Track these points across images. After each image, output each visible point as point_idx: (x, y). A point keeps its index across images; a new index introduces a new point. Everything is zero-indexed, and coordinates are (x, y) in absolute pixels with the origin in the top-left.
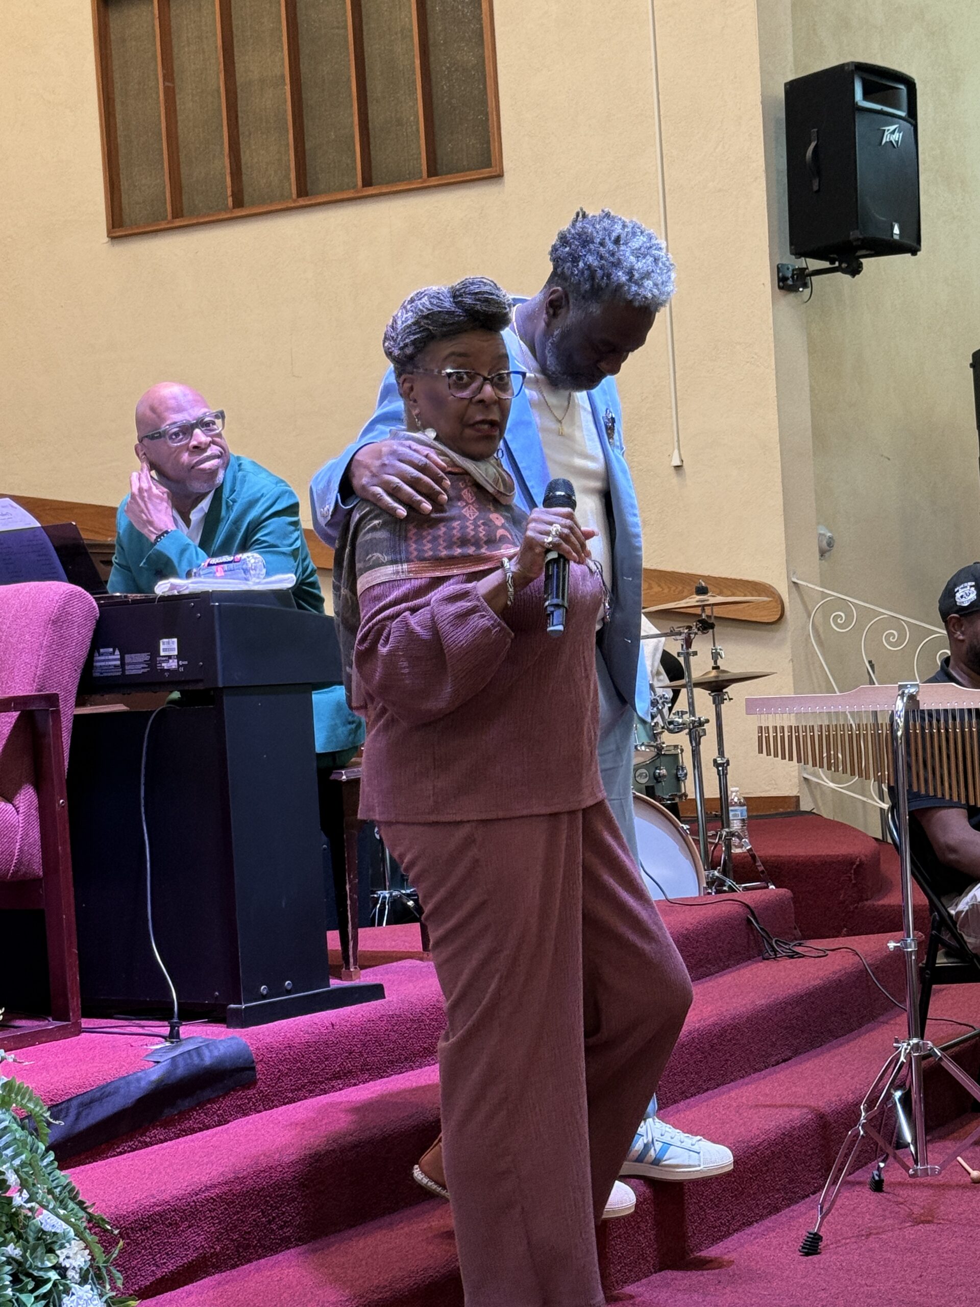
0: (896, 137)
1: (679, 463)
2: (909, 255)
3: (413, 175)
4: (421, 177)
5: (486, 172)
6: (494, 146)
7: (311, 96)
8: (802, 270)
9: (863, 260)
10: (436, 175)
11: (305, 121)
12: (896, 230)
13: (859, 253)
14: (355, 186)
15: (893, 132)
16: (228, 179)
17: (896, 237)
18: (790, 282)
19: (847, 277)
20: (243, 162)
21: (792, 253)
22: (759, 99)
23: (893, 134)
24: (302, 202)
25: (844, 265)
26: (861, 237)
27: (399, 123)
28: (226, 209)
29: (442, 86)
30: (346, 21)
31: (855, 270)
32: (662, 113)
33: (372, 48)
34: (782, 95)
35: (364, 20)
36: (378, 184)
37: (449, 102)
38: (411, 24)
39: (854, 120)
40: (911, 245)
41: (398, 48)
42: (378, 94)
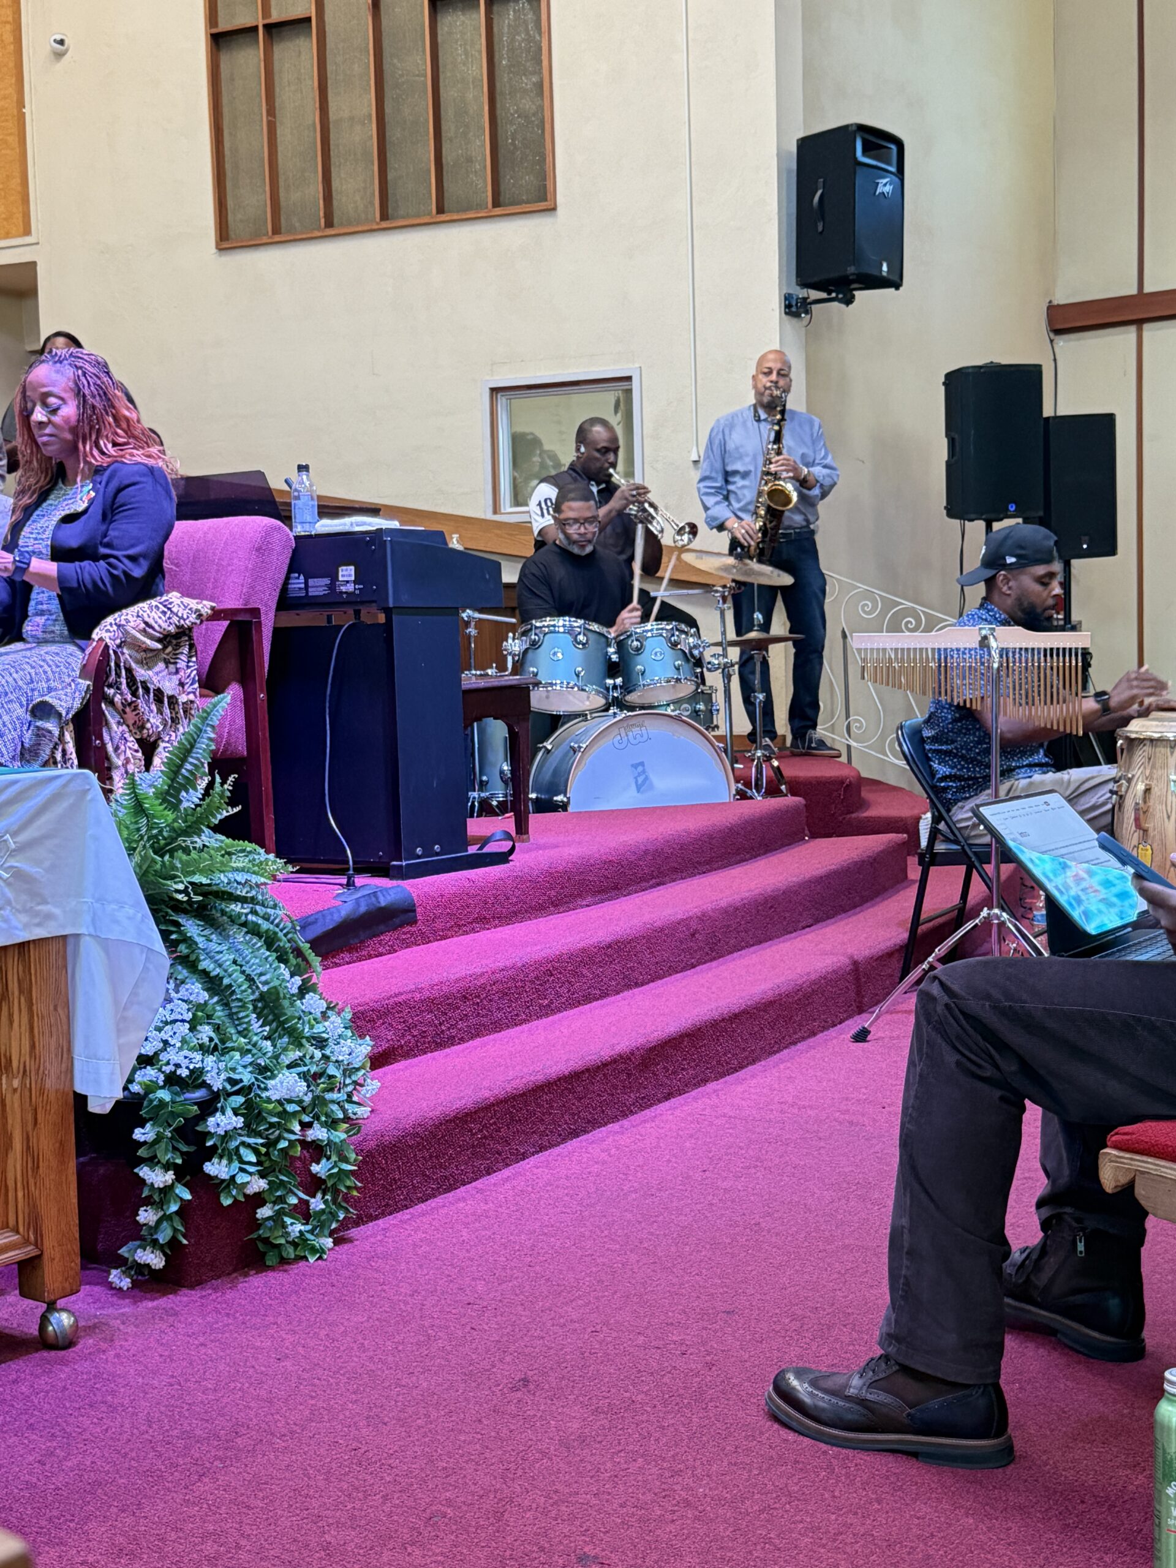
0: (888, 189)
1: (696, 458)
2: (892, 290)
3: (480, 206)
4: (487, 208)
5: (542, 205)
6: (548, 183)
7: (394, 134)
8: (805, 299)
9: (856, 293)
10: (499, 206)
11: (388, 155)
12: (885, 268)
13: (853, 286)
14: (430, 213)
15: (885, 185)
16: (321, 202)
17: (884, 274)
18: (794, 309)
19: (843, 306)
20: (334, 189)
21: (798, 284)
22: (775, 152)
23: (885, 186)
24: (384, 224)
25: (840, 296)
26: (856, 273)
27: (470, 160)
28: (319, 229)
29: (508, 130)
30: (425, 70)
31: (849, 301)
32: (693, 160)
33: (448, 94)
34: (794, 149)
35: (441, 70)
36: (450, 212)
37: (513, 143)
38: (482, 75)
39: (855, 173)
40: (894, 282)
41: (470, 96)
42: (452, 134)
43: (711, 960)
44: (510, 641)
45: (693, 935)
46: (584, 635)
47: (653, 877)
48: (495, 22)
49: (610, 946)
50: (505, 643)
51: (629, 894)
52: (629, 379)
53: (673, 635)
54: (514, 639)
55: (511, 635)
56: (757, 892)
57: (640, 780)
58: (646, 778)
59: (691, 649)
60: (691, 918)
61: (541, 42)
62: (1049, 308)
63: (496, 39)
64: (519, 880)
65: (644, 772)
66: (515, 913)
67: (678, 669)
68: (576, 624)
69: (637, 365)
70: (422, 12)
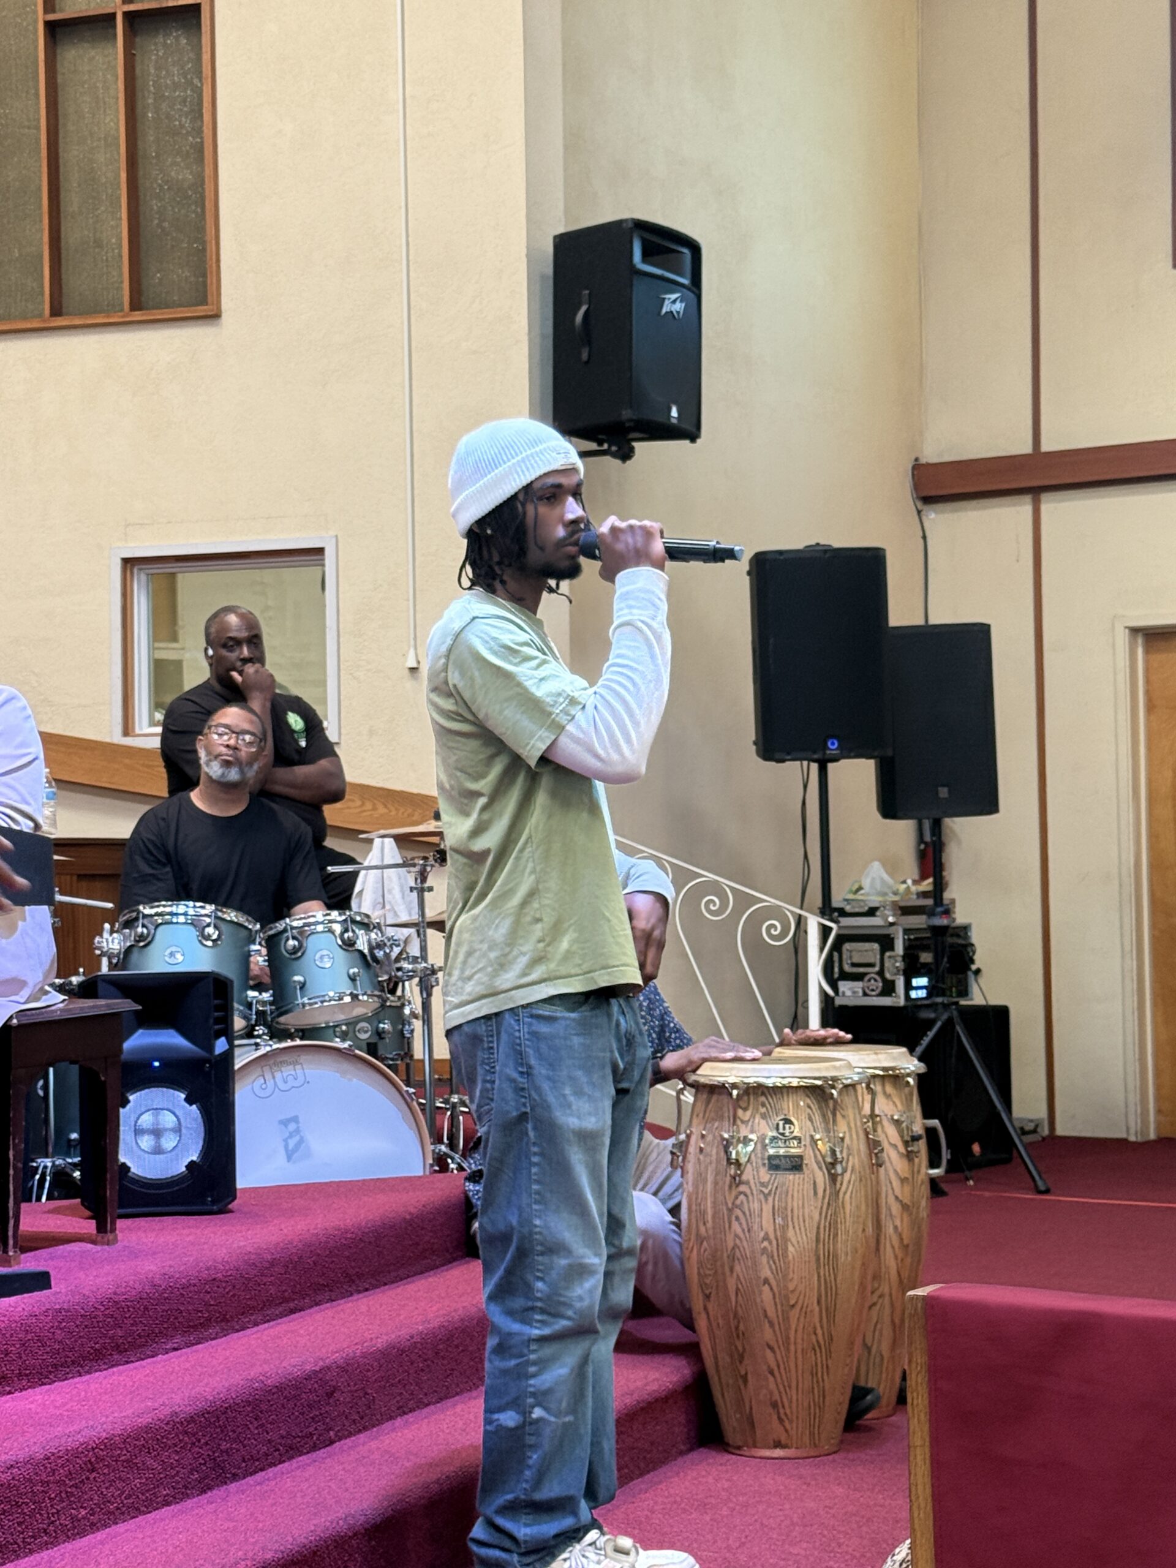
0: (679, 307)
1: (415, 665)
2: (687, 442)
3: (113, 307)
4: (122, 310)
5: (201, 310)
6: (211, 280)
9: (635, 444)
10: (140, 309)
12: (674, 413)
13: (632, 435)
14: (40, 315)
15: (674, 302)
17: (674, 421)
19: (618, 462)
22: (524, 251)
23: (674, 304)
25: (614, 448)
26: (634, 417)
27: (98, 244)
29: (152, 205)
30: (39, 120)
31: (626, 455)
32: (411, 258)
33: (71, 154)
34: (550, 249)
35: (61, 121)
36: (69, 314)
37: (159, 225)
38: (117, 130)
39: (631, 286)
40: (690, 431)
41: (101, 157)
42: (75, 208)
43: (360, 1431)
44: (106, 935)
45: (330, 1395)
46: (216, 927)
47: (286, 1300)
48: (138, 58)
49: (191, 1420)
50: (97, 939)
51: (243, 1329)
52: (320, 551)
53: (346, 930)
54: (112, 932)
55: (107, 926)
56: (435, 1323)
57: (292, 1143)
58: (301, 1141)
59: (371, 949)
60: (329, 1368)
61: (201, 89)
62: (914, 468)
63: (139, 83)
64: (62, 1316)
65: (297, 1131)
66: (55, 1366)
67: (353, 979)
68: (203, 912)
69: (332, 533)
70: (36, 40)
